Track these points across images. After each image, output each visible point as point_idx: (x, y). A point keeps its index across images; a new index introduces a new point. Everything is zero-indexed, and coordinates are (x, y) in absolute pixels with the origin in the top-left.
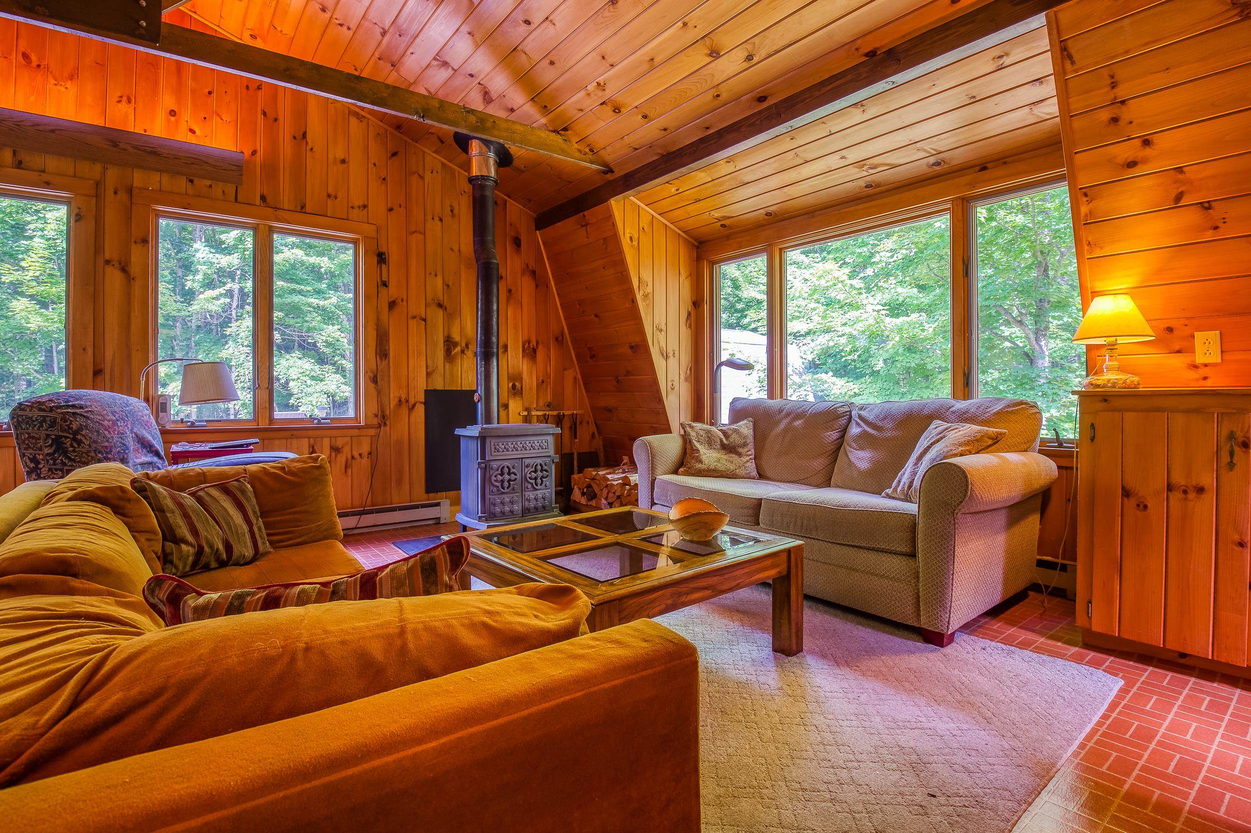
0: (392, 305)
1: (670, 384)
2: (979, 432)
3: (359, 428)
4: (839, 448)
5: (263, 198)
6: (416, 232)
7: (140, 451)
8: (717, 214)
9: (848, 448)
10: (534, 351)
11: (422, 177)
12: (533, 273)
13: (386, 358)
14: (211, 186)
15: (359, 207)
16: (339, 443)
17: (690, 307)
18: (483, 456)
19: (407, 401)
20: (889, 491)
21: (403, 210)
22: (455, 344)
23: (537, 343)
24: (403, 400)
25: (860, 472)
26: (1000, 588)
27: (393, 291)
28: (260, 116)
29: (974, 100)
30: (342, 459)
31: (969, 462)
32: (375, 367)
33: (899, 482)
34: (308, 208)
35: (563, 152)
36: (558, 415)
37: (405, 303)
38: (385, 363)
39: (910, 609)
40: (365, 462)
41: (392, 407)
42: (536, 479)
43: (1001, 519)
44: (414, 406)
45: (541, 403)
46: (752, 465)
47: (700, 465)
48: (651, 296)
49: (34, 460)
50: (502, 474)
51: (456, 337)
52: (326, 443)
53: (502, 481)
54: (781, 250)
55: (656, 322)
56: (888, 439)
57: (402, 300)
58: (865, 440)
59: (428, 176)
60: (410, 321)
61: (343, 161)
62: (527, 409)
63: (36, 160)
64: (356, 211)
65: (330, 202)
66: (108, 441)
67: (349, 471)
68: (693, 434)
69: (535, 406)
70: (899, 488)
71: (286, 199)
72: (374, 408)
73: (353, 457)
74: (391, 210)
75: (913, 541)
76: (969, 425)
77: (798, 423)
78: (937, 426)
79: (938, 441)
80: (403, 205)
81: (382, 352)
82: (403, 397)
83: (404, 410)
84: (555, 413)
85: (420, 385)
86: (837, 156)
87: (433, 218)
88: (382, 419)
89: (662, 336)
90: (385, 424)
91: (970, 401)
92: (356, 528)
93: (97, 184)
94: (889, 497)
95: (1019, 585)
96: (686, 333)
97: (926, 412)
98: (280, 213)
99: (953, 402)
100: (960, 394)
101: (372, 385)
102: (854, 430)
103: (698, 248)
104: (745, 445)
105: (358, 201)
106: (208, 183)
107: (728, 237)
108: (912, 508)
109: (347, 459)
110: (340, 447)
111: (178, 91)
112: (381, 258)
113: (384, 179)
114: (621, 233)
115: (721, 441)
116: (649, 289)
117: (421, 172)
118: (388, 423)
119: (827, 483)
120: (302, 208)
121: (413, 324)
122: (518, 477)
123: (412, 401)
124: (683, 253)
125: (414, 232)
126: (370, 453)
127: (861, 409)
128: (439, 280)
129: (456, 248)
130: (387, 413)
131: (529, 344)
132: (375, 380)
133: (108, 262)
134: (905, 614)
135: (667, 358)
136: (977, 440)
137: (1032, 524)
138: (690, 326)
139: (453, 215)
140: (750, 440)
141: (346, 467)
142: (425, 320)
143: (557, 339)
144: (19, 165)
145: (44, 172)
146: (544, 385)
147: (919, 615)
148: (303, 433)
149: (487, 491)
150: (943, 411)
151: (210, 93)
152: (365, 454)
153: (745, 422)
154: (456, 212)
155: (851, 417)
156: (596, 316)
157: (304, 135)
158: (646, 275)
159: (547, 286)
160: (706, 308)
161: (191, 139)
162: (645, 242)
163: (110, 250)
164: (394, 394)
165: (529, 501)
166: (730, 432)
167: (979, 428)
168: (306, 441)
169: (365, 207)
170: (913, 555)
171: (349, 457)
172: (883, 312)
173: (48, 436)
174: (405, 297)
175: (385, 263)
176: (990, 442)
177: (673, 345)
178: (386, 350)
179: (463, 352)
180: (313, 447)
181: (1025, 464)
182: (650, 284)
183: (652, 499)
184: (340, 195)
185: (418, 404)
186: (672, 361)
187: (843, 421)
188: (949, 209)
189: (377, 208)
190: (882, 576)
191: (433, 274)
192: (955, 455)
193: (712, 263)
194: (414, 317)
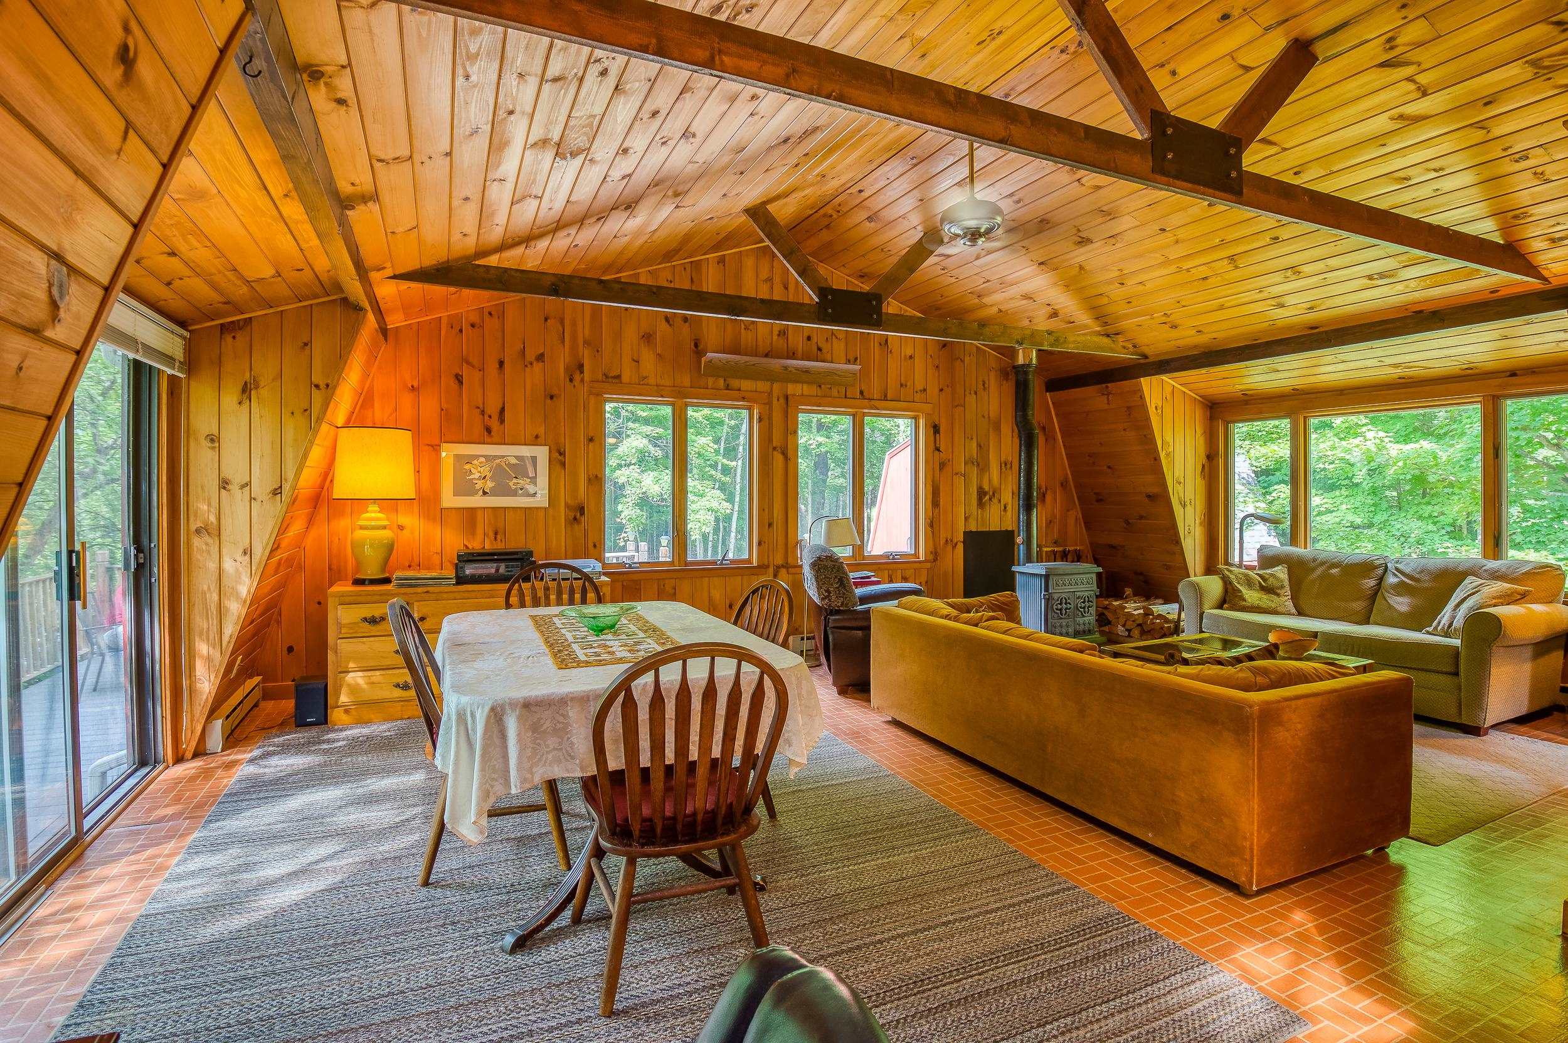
0: (943, 465)
1: (1187, 528)
2: (1510, 589)
3: (920, 562)
4: (1376, 594)
5: (862, 393)
8: (1241, 387)
9: (1386, 594)
10: (1044, 495)
11: (963, 361)
12: (1044, 429)
13: (938, 507)
15: (921, 391)
16: (907, 574)
17: (1204, 460)
18: (1047, 590)
19: (952, 541)
20: (1430, 629)
21: (950, 389)
22: (985, 493)
23: (1046, 489)
24: (949, 539)
25: (1401, 614)
26: (1526, 702)
27: (943, 455)
29: (1506, 338)
31: (1502, 611)
32: (931, 515)
33: (1439, 623)
34: (888, 397)
35: (1112, 350)
36: (1064, 551)
37: (951, 463)
38: (939, 511)
39: (1453, 711)
41: (942, 545)
42: (1084, 608)
43: (1528, 652)
44: (956, 544)
45: (1049, 540)
46: (1290, 605)
47: (1244, 603)
48: (1172, 454)
49: (828, 591)
50: (1061, 604)
51: (986, 488)
52: (899, 573)
53: (1061, 610)
54: (1305, 418)
55: (1176, 475)
56: (1427, 589)
57: (949, 461)
58: (1401, 589)
59: (967, 359)
60: (955, 477)
61: (911, 357)
63: (735, 383)
64: (919, 394)
65: (902, 389)
68: (1232, 577)
69: (1044, 543)
70: (1439, 628)
71: (876, 392)
72: (928, 547)
74: (941, 390)
75: (1457, 664)
76: (1500, 583)
77: (1334, 571)
78: (1470, 582)
79: (1474, 594)
80: (950, 385)
81: (935, 503)
82: (949, 537)
83: (950, 547)
84: (1061, 549)
85: (961, 528)
86: (1375, 360)
87: (970, 393)
88: (935, 555)
89: (1180, 488)
90: (937, 559)
91: (1500, 562)
93: (770, 395)
94: (1428, 633)
95: (1545, 703)
96: (1200, 484)
97: (1460, 569)
98: (873, 402)
99: (1485, 562)
100: (1491, 553)
102: (1391, 580)
103: (1211, 408)
104: (1282, 587)
105: (919, 387)
107: (1246, 403)
108: (1457, 642)
110: (908, 577)
112: (936, 429)
113: (937, 367)
114: (1148, 404)
115: (1259, 582)
116: (1171, 449)
117: (962, 357)
118: (939, 558)
119: (1366, 621)
120: (885, 397)
121: (956, 479)
122: (1072, 606)
123: (955, 541)
124: (1199, 413)
125: (957, 406)
126: (928, 582)
127: (1397, 562)
128: (974, 445)
129: (986, 414)
130: (939, 550)
132: (931, 525)
133: (774, 449)
134: (1451, 715)
135: (1184, 506)
136: (1508, 595)
137: (1556, 658)
138: (1204, 478)
139: (984, 389)
140: (1286, 583)
142: (964, 475)
143: (1062, 485)
144: (727, 388)
145: (740, 391)
146: (1052, 524)
147: (1460, 714)
148: (885, 566)
149: (1049, 617)
150: (1476, 569)
153: (1280, 567)
154: (986, 386)
155: (1386, 567)
156: (1109, 467)
158: (1169, 438)
159: (1055, 439)
160: (1221, 462)
162: (1168, 410)
163: (776, 440)
164: (944, 536)
165: (1079, 625)
166: (1267, 576)
167: (1509, 586)
169: (925, 390)
170: (1456, 674)
172: (1387, 440)
173: (836, 577)
174: (951, 459)
175: (939, 434)
176: (1519, 597)
177: (1189, 495)
178: (939, 502)
179: (990, 499)
181: (1548, 613)
182: (1171, 444)
183: (1201, 628)
184: (908, 384)
185: (959, 543)
186: (1189, 509)
187: (1380, 571)
188: (1480, 402)
189: (933, 390)
190: (1430, 689)
191: (970, 438)
192: (1490, 606)
193: (1227, 423)
194: (957, 474)
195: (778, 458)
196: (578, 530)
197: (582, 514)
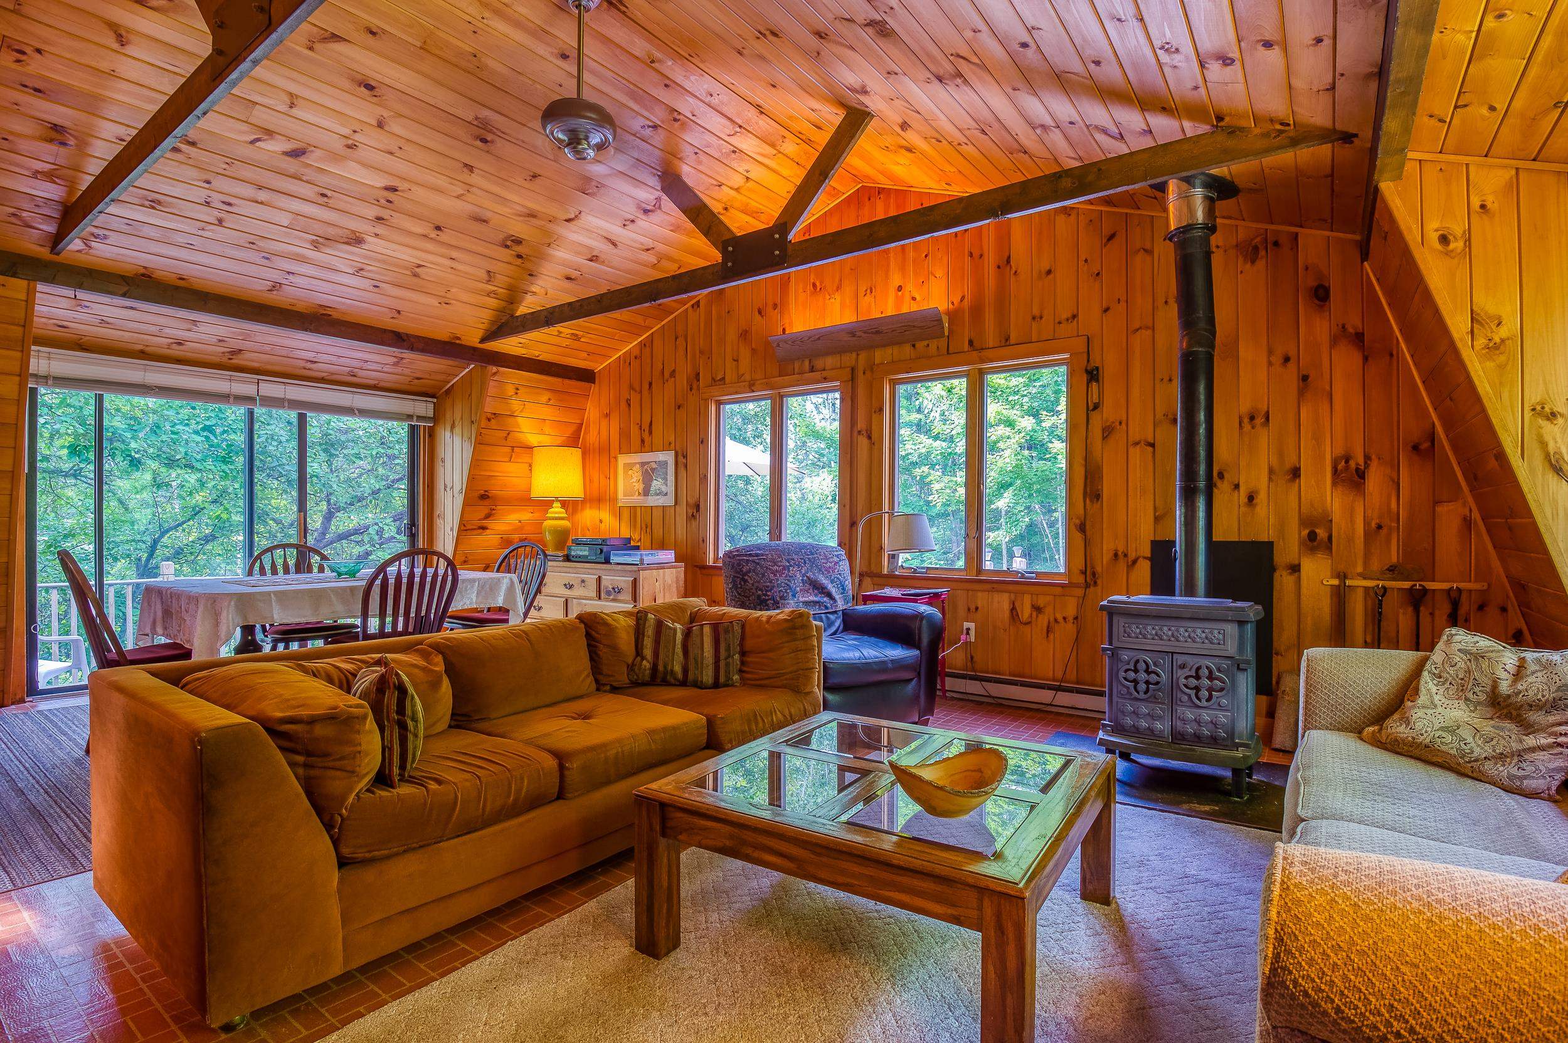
0: (1108, 432)
5: (971, 343)
6: (1140, 328)
7: (811, 591)
10: (1361, 474)
11: (1150, 255)
12: (1358, 339)
13: (1098, 499)
14: (928, 345)
15: (1068, 320)
16: (1041, 601)
18: (1111, 641)
19: (1126, 555)
21: (1123, 305)
23: (1367, 458)
24: (1120, 553)
27: (1109, 413)
28: (967, 259)
30: (1043, 620)
32: (1082, 512)
34: (1013, 340)
37: (1124, 426)
38: (1097, 506)
40: (1071, 628)
41: (1104, 562)
42: (1197, 689)
44: (1135, 562)
45: (1376, 565)
52: (1028, 600)
57: (1120, 423)
59: (1159, 250)
60: (1132, 450)
61: (1049, 272)
62: (1343, 576)
63: (819, 363)
64: (1064, 325)
65: (1034, 325)
66: (771, 582)
67: (1051, 636)
69: (1360, 569)
71: (991, 337)
72: (1079, 563)
73: (1056, 620)
74: (1107, 310)
80: (1123, 298)
81: (1093, 493)
82: (1121, 550)
83: (1122, 565)
84: (1407, 585)
85: (1145, 533)
87: (1166, 302)
88: (1092, 576)
90: (1095, 583)
92: (1051, 705)
93: (853, 369)
98: (985, 353)
101: (1078, 536)
105: (1066, 313)
106: (925, 343)
109: (1049, 622)
110: (1042, 606)
111: (903, 269)
112: (1093, 375)
113: (1098, 274)
117: (1149, 249)
118: (1099, 582)
120: (1007, 340)
121: (1135, 453)
122: (1165, 680)
123: (1132, 555)
125: (1137, 330)
126: (1076, 618)
130: (1099, 569)
131: (1347, 462)
132: (1082, 528)
133: (859, 432)
141: (1048, 632)
142: (1153, 445)
143: (1415, 447)
144: (812, 369)
145: (824, 370)
146: (1384, 532)
148: (1004, 587)
151: (926, 256)
152: (1071, 619)
157: (1008, 261)
159: (1392, 354)
161: (914, 307)
163: (861, 424)
164: (1108, 546)
165: (1184, 721)
168: (1006, 596)
169: (1074, 316)
171: (1052, 619)
174: (1124, 418)
175: (1097, 381)
178: (1098, 490)
180: (1014, 604)
184: (1046, 313)
185: (1141, 561)
189: (1090, 313)
191: (1166, 379)
194: (1136, 444)
195: (863, 441)
196: (694, 524)
197: (698, 510)
